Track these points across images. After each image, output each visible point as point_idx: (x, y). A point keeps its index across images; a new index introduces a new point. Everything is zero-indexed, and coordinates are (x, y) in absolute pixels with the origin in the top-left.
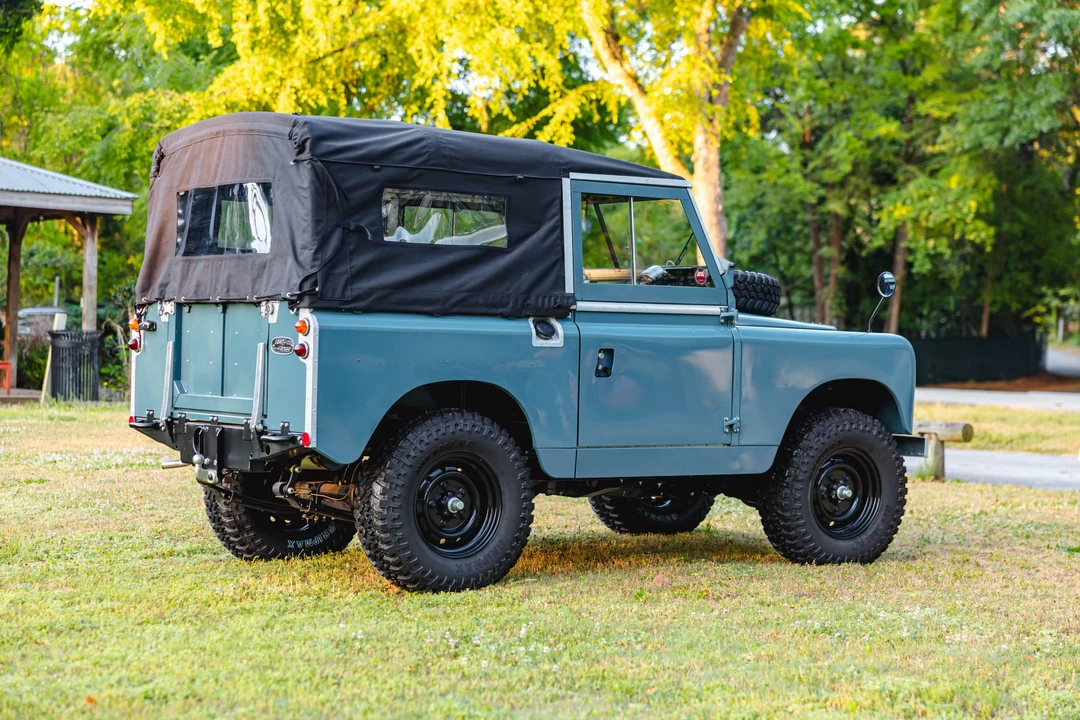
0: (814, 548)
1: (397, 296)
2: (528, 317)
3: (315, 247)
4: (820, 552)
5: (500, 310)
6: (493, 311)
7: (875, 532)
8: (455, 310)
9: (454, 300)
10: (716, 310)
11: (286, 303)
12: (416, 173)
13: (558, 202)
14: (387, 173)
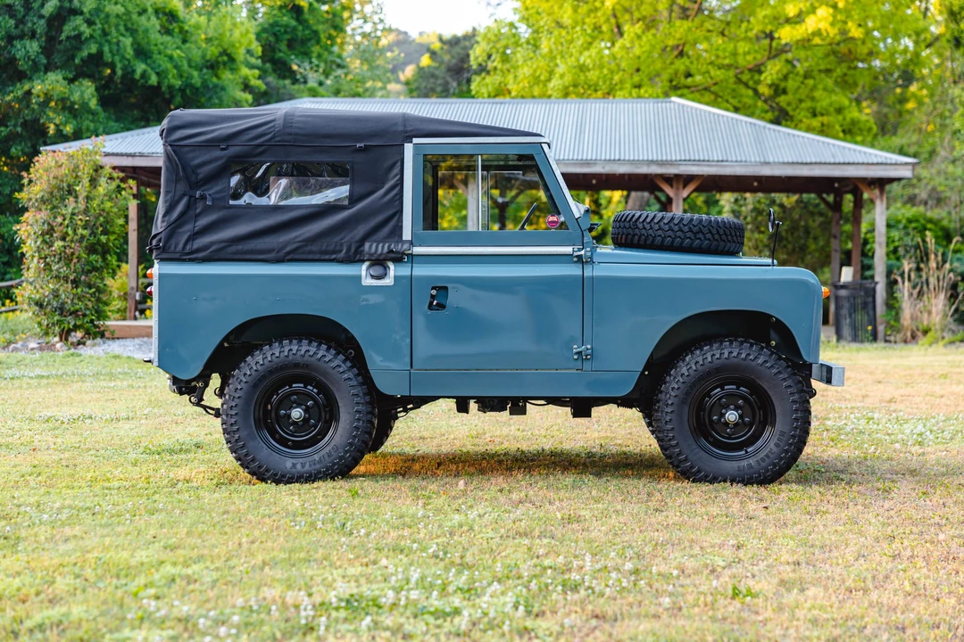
0: (692, 467)
1: (233, 248)
2: (363, 261)
3: (163, 212)
4: (699, 471)
5: (333, 256)
6: (327, 257)
7: (767, 456)
8: (289, 257)
9: (288, 249)
10: (568, 250)
12: (261, 149)
13: (399, 164)
14: (232, 151)
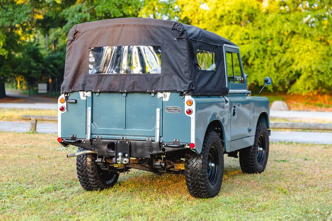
0: (257, 168)
1: (205, 90)
2: (222, 96)
3: (190, 72)
8: (212, 94)
11: (179, 94)
13: (223, 55)
14: (198, 44)
